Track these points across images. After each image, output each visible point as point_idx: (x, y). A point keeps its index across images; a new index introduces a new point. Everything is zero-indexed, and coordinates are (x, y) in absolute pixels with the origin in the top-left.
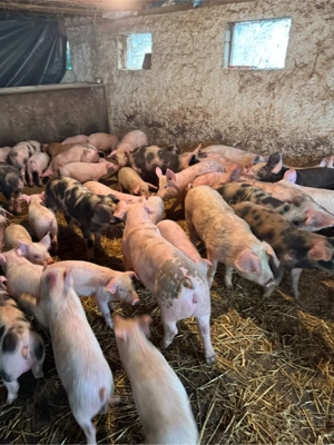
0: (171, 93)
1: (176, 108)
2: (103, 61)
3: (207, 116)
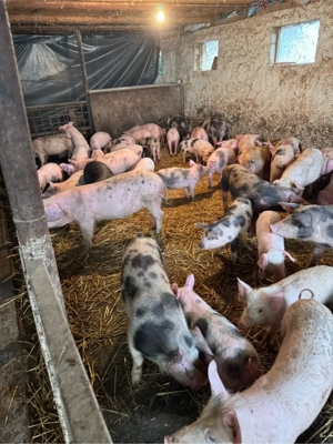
0: (230, 88)
1: (233, 100)
2: (184, 65)
3: (255, 106)
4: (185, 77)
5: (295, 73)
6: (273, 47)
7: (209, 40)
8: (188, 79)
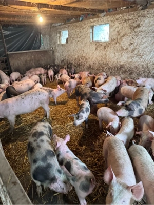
0: (75, 52)
1: (76, 57)
2: (53, 41)
3: (86, 59)
4: (54, 46)
5: (101, 45)
6: (91, 34)
7: (64, 30)
8: (56, 47)
